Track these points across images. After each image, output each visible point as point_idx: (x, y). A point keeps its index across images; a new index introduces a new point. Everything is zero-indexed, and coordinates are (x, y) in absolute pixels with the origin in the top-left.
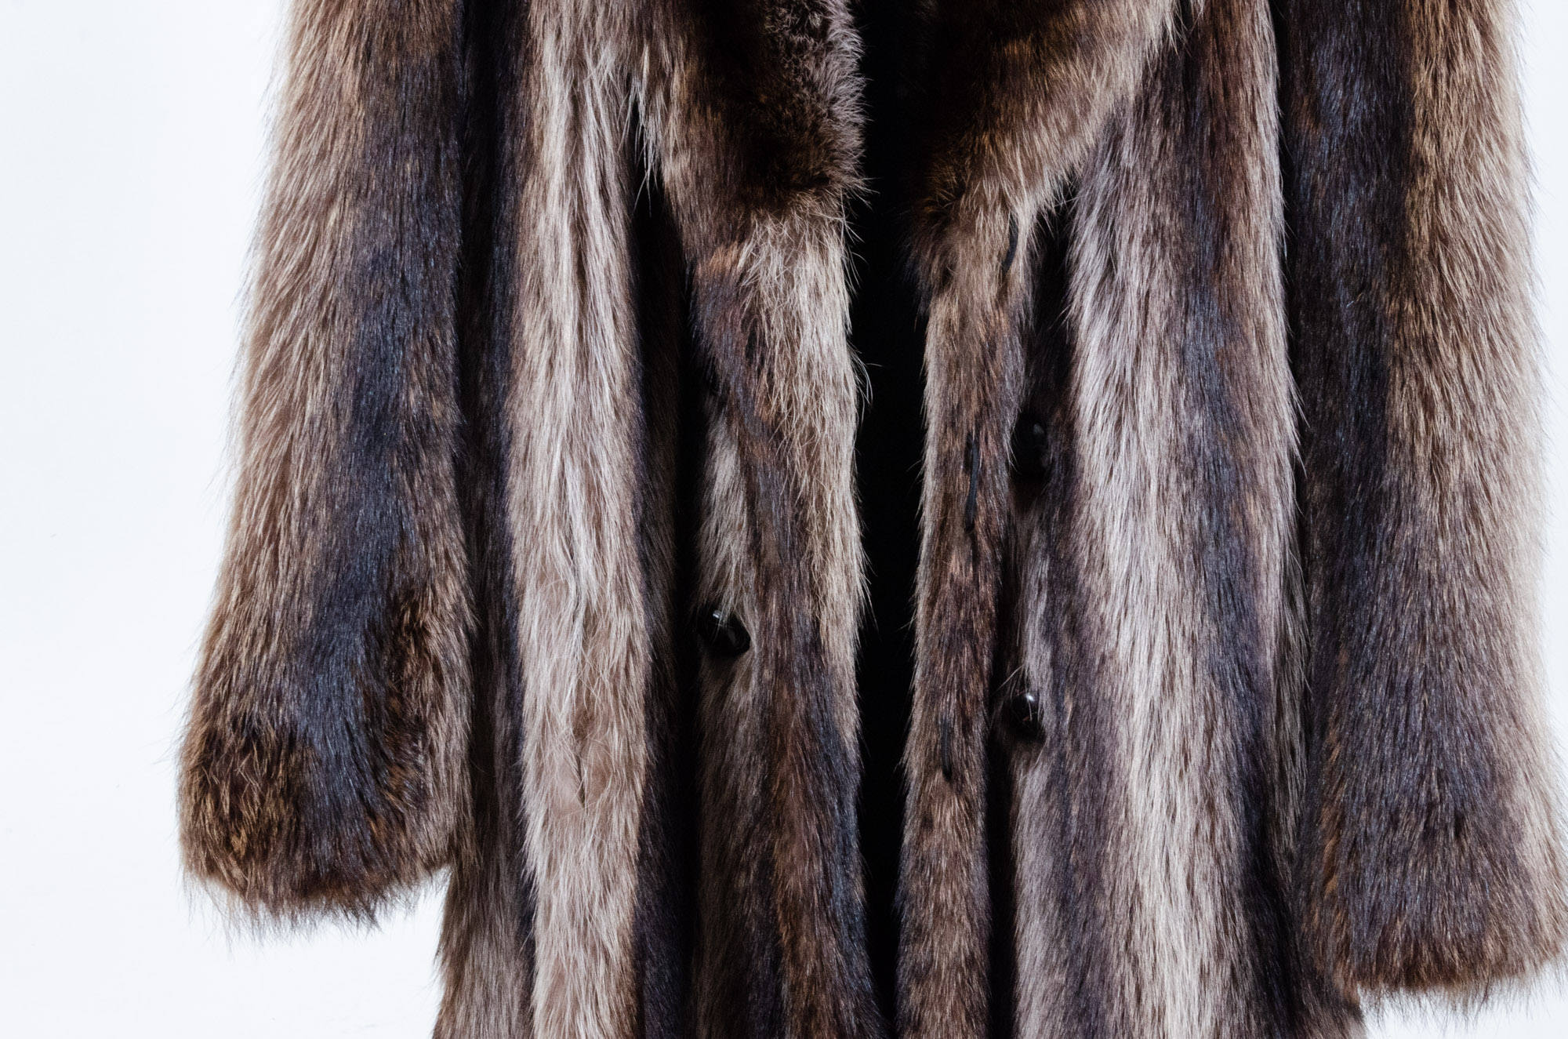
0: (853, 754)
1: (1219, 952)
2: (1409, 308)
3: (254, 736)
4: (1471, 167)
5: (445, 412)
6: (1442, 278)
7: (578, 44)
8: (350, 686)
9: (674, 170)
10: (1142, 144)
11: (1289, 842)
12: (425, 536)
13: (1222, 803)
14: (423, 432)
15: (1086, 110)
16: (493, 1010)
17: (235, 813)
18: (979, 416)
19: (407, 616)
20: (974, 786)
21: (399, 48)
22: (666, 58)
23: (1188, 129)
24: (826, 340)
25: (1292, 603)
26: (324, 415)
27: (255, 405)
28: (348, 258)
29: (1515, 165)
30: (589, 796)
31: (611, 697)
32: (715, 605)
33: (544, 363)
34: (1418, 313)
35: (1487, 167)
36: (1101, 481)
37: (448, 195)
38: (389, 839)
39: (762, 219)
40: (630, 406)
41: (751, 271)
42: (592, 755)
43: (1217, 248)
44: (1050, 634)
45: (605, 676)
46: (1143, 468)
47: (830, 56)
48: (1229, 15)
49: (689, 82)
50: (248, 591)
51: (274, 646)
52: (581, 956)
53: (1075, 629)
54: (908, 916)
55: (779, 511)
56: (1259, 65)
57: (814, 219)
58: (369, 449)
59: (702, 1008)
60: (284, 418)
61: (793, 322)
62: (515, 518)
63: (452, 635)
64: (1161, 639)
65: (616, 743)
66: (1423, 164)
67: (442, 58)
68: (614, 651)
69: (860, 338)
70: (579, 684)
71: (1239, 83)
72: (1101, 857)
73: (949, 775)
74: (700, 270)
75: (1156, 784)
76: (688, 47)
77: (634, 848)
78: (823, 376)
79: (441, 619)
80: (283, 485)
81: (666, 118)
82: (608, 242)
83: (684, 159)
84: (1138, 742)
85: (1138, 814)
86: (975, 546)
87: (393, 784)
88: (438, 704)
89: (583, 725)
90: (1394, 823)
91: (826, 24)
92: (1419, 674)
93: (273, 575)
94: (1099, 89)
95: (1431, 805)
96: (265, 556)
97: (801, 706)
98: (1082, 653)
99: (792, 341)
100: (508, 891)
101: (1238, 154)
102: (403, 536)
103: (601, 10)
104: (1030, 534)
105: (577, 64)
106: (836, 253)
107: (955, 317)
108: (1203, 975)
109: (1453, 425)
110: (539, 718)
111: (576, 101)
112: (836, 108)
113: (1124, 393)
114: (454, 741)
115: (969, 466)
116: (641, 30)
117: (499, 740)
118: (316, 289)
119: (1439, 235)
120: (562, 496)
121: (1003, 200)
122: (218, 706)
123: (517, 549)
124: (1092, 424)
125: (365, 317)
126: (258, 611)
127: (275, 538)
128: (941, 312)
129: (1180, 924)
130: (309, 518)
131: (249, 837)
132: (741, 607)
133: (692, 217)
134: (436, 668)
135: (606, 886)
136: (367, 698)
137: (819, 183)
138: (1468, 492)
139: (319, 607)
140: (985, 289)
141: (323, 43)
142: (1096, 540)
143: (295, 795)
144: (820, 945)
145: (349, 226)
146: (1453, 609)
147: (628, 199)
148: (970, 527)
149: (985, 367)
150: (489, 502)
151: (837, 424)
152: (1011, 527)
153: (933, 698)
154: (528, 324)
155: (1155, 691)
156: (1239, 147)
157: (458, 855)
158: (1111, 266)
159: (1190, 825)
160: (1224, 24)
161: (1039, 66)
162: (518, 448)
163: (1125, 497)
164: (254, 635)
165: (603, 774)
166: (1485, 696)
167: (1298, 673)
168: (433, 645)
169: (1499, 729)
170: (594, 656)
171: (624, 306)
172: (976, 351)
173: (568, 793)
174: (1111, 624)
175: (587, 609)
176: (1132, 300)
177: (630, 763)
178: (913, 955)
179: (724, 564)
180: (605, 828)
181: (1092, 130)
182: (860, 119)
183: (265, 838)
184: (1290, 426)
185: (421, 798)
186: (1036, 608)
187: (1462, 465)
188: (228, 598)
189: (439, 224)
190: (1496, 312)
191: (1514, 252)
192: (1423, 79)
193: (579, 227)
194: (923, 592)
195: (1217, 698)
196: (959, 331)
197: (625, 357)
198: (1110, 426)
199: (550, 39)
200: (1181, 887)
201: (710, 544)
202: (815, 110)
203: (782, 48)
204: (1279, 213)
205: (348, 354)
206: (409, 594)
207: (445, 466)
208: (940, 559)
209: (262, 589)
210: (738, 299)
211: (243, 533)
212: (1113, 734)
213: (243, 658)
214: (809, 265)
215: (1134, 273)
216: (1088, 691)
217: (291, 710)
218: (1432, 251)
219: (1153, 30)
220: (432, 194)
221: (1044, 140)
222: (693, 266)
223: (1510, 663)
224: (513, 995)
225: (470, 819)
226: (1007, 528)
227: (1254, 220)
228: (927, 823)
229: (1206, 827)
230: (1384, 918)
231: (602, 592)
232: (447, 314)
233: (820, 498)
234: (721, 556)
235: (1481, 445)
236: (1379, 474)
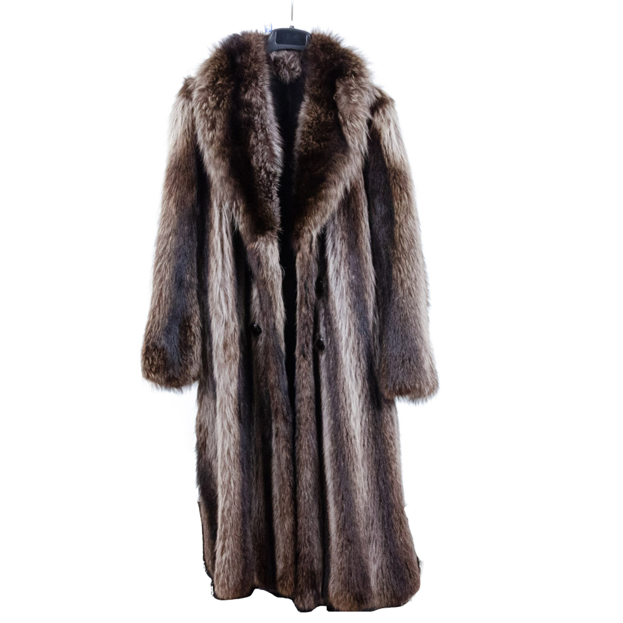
0: (284, 352)
1: (362, 391)
2: (395, 251)
3: (156, 347)
4: (406, 222)
5: (195, 280)
6: (402, 245)
7: (221, 203)
8: (175, 338)
9: (241, 227)
10: (339, 219)
11: (377, 368)
12: (191, 307)
13: (362, 359)
14: (191, 284)
15: (326, 212)
16: (208, 411)
17: (152, 363)
18: (307, 277)
19: (187, 324)
20: (310, 358)
21: (184, 204)
22: (239, 204)
23: (349, 216)
24: (274, 262)
25: (376, 317)
26: (169, 280)
27: (155, 278)
28: (174, 247)
29: (416, 222)
30: (227, 361)
31: (231, 340)
32: (254, 323)
33: (215, 269)
34: (397, 252)
35: (410, 222)
36: (334, 290)
37: (194, 234)
38: (185, 370)
39: (260, 237)
40: (234, 278)
41: (258, 248)
42: (227, 353)
43: (356, 241)
44: (325, 325)
45: (230, 335)
46: (342, 288)
47: (273, 203)
48: (356, 192)
49: (244, 208)
50: (154, 317)
51: (160, 328)
52: (226, 396)
53: (330, 323)
54: (297, 388)
55: (265, 300)
56: (363, 203)
57: (271, 237)
58: (179, 287)
59: (255, 414)
60: (161, 280)
61: (267, 258)
62: (210, 303)
63: (197, 328)
64: (347, 325)
65: (232, 350)
66: (397, 222)
67: (193, 206)
68: (232, 330)
69: (282, 262)
70: (224, 338)
71: (359, 206)
72: (337, 372)
73: (304, 356)
74: (247, 248)
75: (348, 355)
76: (243, 202)
77: (237, 374)
78: (274, 270)
79: (195, 324)
80: (161, 295)
81: (239, 217)
82: (228, 243)
83: (243, 225)
84: (344, 346)
85: (344, 361)
86: (308, 306)
87: (185, 359)
88: (195, 343)
89: (225, 346)
90: (396, 359)
91: (272, 196)
92: (400, 328)
93: (159, 313)
94: (329, 207)
95: (403, 356)
96: (158, 309)
97: (272, 342)
98: (331, 328)
99: (267, 263)
100: (211, 386)
101: (359, 221)
102: (186, 306)
103: (225, 194)
104: (320, 304)
105: (221, 206)
106: (276, 244)
107: (301, 256)
108: (360, 397)
109: (405, 275)
110: (216, 345)
111: (221, 214)
112: (275, 213)
113: (338, 272)
114: (198, 351)
115: (305, 288)
116: (233, 198)
117: (208, 352)
118: (167, 253)
119: (400, 236)
120: (220, 297)
121: (309, 230)
122: (149, 341)
123: (210, 309)
124: (331, 279)
125: (177, 260)
126: (156, 321)
127: (159, 306)
128: (299, 255)
129: (354, 385)
130: (166, 302)
131: (156, 368)
132: (259, 323)
133: (245, 237)
134: (194, 335)
135: (231, 381)
136: (179, 340)
137: (272, 229)
138: (409, 289)
139: (169, 320)
140: (307, 250)
141: (168, 203)
142: (333, 303)
143: (165, 359)
144: (278, 394)
145: (174, 241)
146: (407, 314)
147: (232, 234)
148: (306, 302)
149: (308, 267)
150: (205, 300)
151: (277, 280)
152: (316, 303)
153: (300, 339)
154: (211, 260)
155: (347, 335)
156: (359, 219)
157: (200, 378)
158: (334, 245)
159: (355, 364)
160: (355, 194)
161: (316, 203)
162: (210, 287)
163: (339, 294)
164: (156, 326)
165: (230, 357)
166: (415, 332)
167: (378, 331)
168: (193, 330)
169: (418, 340)
170: (227, 331)
171: (232, 257)
172: (306, 263)
173: (222, 361)
174: (337, 320)
175: (225, 322)
176: (338, 252)
177: (236, 355)
178: (298, 396)
179: (255, 314)
180: (230, 368)
181: (328, 216)
182: (280, 216)
183: (159, 368)
184: (373, 278)
185: (191, 363)
186: (322, 319)
187: (407, 284)
188: (150, 318)
189: (192, 241)
190: (413, 252)
191: (417, 241)
192: (396, 204)
193: (222, 240)
194: (298, 317)
195: (360, 337)
196: (302, 259)
197: (232, 268)
198: (335, 279)
199: (215, 201)
200: (354, 377)
201: (253, 309)
202: (271, 214)
203: (263, 201)
204: (369, 234)
205: (174, 267)
206: (188, 319)
207: (195, 292)
208: (301, 308)
209: (157, 316)
210: (255, 254)
211: (153, 305)
212: (338, 345)
213: (153, 330)
214: (270, 246)
215: (338, 246)
216: (333, 337)
217: (163, 342)
218: (399, 239)
219: (339, 195)
220: (191, 234)
221: (317, 218)
222: (246, 248)
223: (419, 325)
224: (212, 408)
225: (202, 369)
226: (315, 303)
227: (363, 235)
228: (300, 367)
229: (359, 365)
230: (394, 379)
231: (228, 318)
232: (195, 260)
233: (274, 297)
234: (255, 311)
235: (411, 279)
236: (391, 287)
